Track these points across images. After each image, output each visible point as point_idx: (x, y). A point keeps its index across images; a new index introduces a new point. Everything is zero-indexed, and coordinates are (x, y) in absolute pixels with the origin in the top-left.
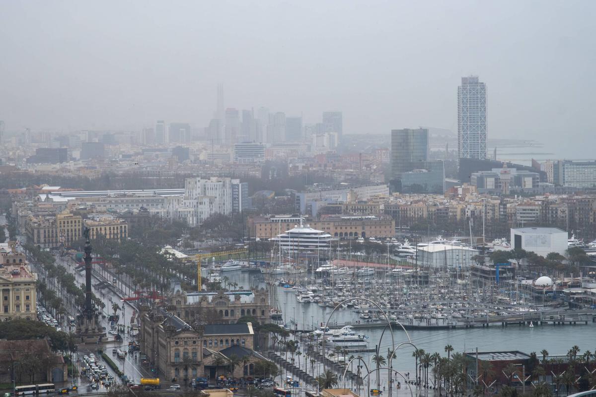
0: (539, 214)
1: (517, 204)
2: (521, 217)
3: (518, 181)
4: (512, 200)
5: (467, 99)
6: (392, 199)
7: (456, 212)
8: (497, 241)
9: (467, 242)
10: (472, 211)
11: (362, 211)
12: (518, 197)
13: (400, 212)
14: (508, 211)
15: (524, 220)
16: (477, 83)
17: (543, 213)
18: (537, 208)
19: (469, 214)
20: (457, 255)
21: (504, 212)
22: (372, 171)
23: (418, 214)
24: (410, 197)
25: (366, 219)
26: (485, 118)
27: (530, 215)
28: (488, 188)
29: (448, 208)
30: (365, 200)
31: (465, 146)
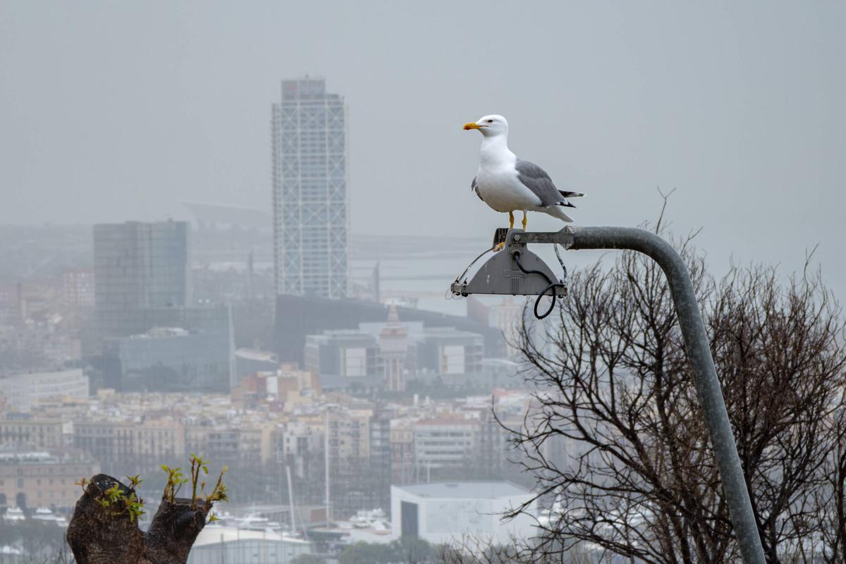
0: (471, 447)
1: (416, 419)
2: (428, 453)
3: (428, 354)
4: (404, 409)
5: (296, 139)
6: (94, 408)
7: (258, 441)
8: (362, 517)
9: (282, 519)
10: (299, 439)
11: (17, 439)
12: (422, 398)
13: (116, 442)
14: (394, 437)
15: (434, 461)
16: (321, 96)
17: (483, 441)
18: (468, 428)
19: (292, 445)
20: (256, 555)
21: (382, 440)
22: (51, 329)
23: (161, 448)
24: (142, 401)
25: (26, 460)
26: (343, 187)
27: (451, 448)
28: (348, 374)
29: (237, 430)
30: (25, 409)
31: (292, 263)
